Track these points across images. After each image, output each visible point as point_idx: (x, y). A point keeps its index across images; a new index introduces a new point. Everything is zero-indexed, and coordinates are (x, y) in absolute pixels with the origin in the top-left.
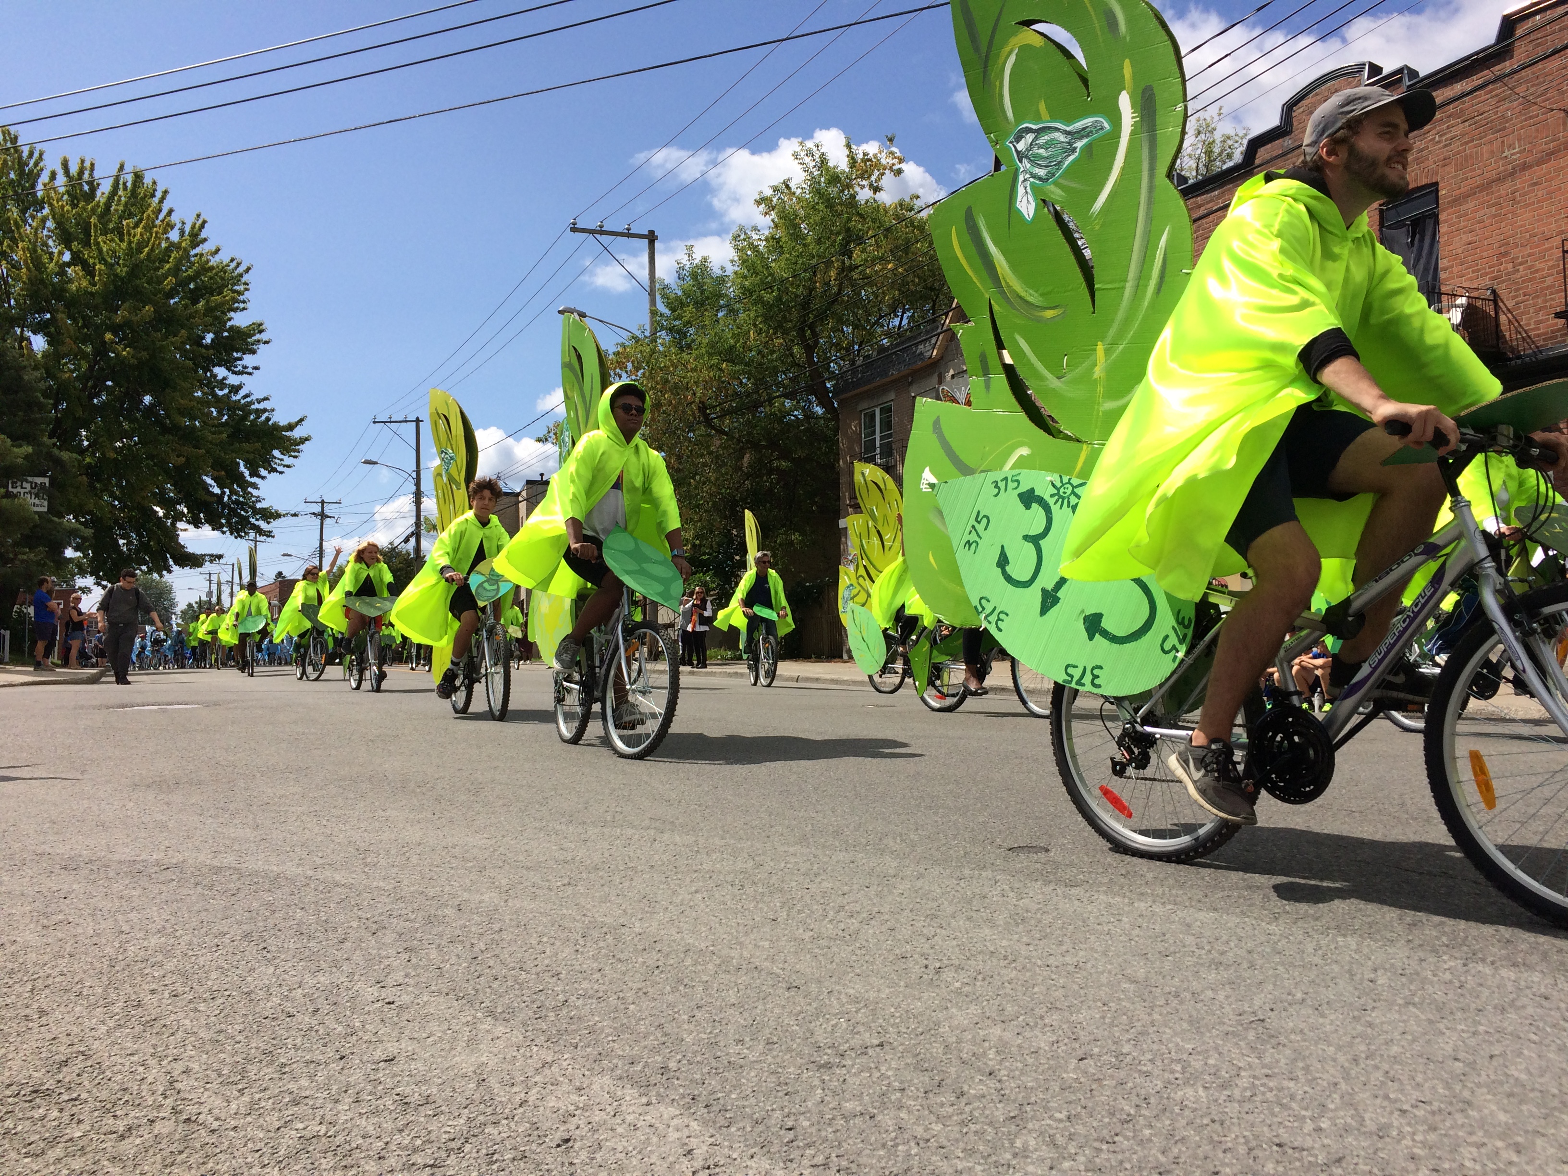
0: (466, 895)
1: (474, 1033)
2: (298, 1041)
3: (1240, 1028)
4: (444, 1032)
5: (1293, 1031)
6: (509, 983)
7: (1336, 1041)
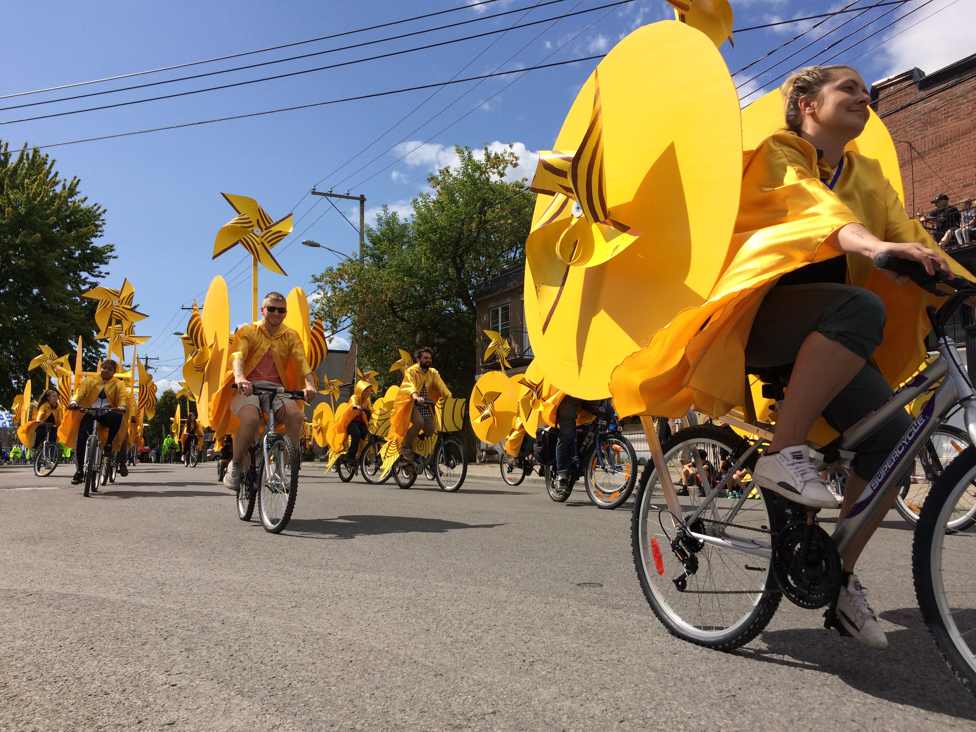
0: (228, 614)
1: (228, 705)
2: (111, 711)
3: (721, 701)
4: (209, 705)
5: (753, 703)
6: (253, 672)
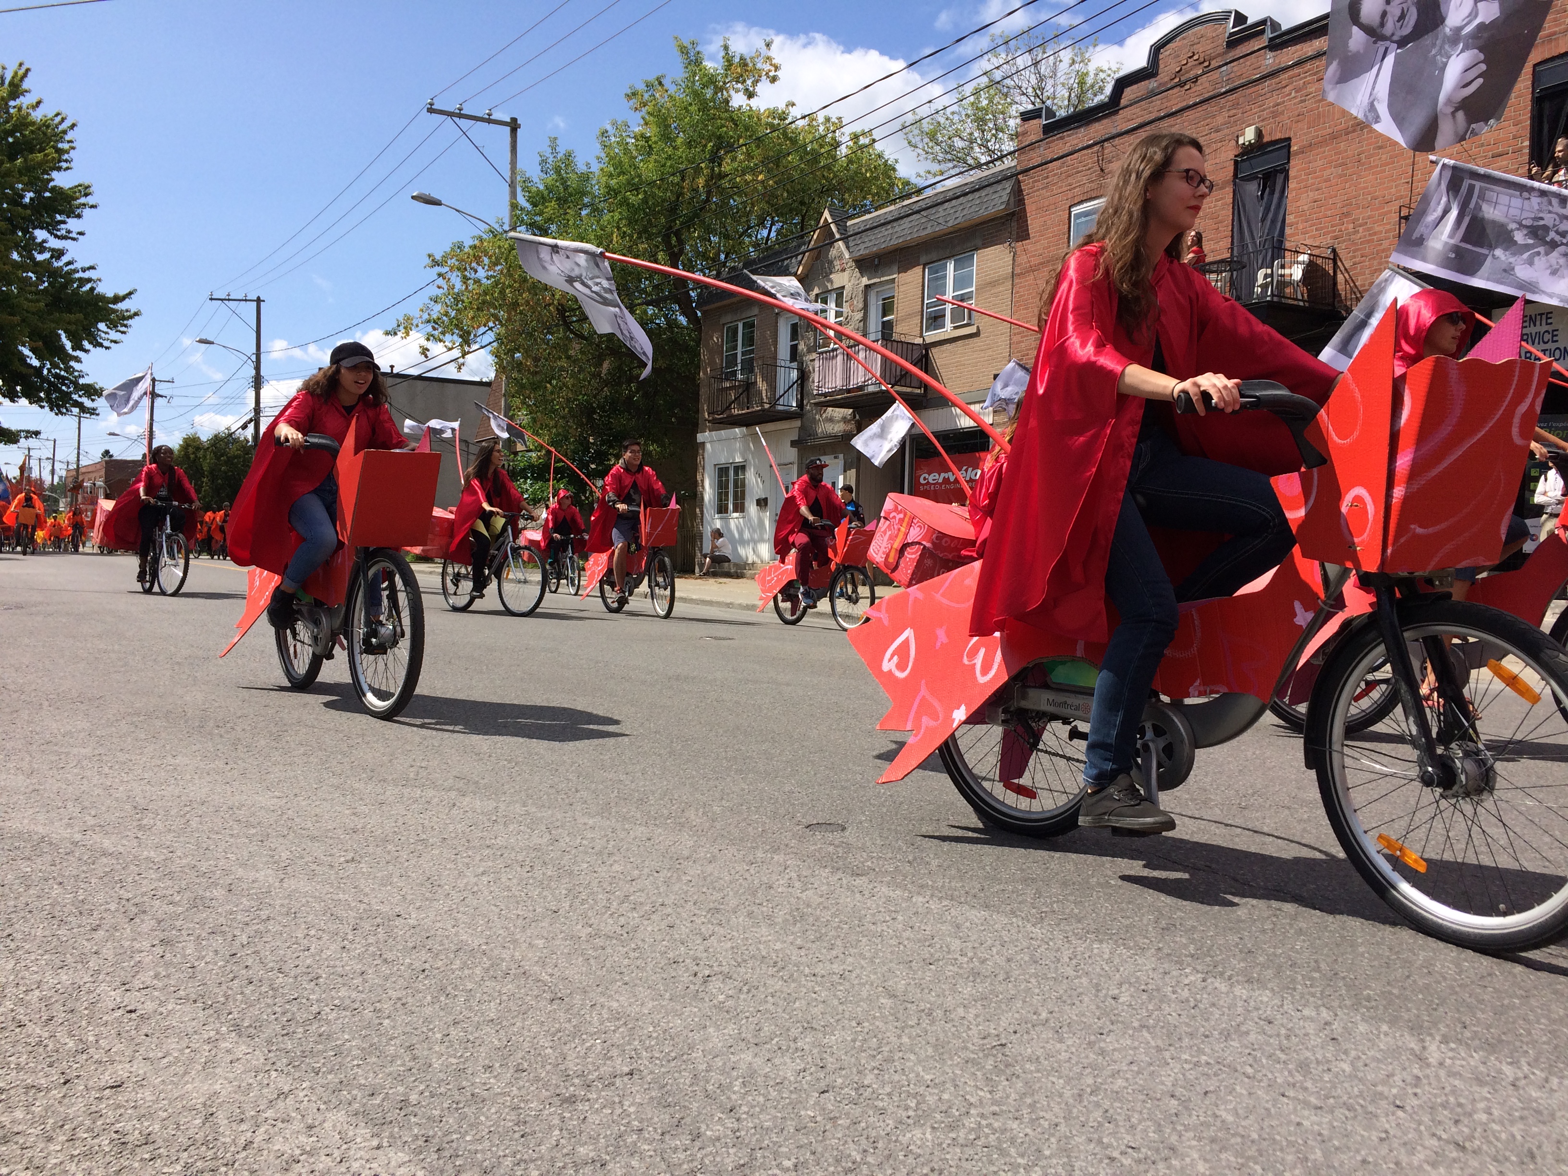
0: (240, 872)
1: (213, 1052)
2: (23, 1060)
3: (981, 1055)
4: (181, 1051)
6: (264, 989)
7: (1067, 1072)
